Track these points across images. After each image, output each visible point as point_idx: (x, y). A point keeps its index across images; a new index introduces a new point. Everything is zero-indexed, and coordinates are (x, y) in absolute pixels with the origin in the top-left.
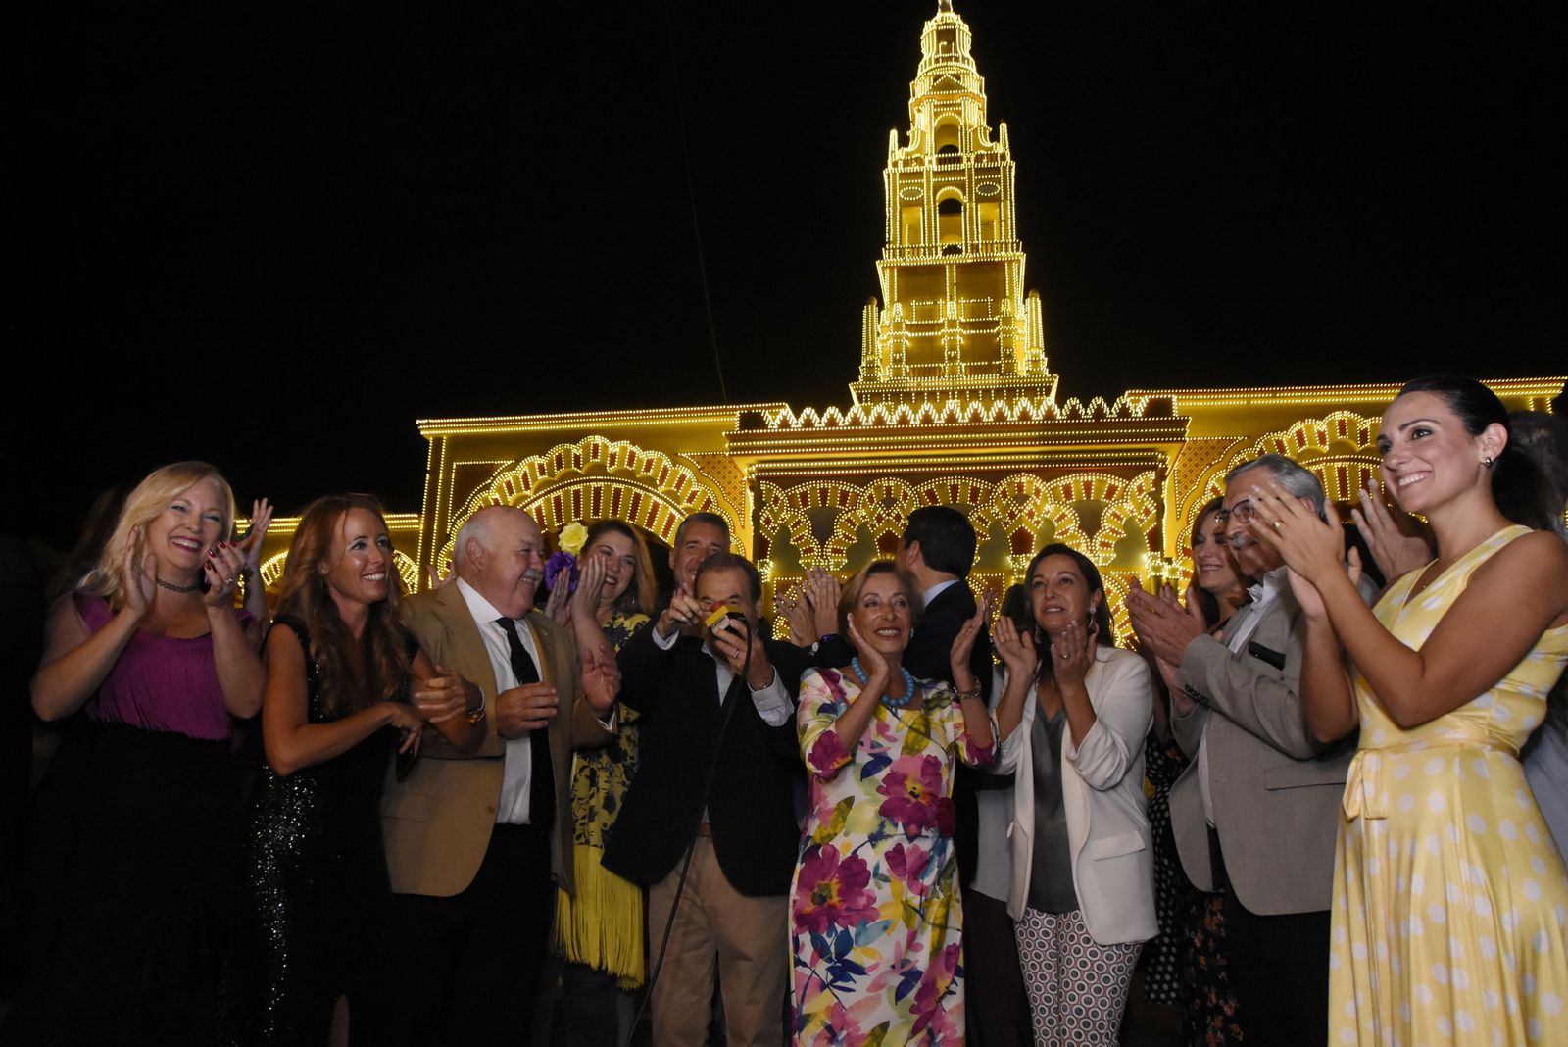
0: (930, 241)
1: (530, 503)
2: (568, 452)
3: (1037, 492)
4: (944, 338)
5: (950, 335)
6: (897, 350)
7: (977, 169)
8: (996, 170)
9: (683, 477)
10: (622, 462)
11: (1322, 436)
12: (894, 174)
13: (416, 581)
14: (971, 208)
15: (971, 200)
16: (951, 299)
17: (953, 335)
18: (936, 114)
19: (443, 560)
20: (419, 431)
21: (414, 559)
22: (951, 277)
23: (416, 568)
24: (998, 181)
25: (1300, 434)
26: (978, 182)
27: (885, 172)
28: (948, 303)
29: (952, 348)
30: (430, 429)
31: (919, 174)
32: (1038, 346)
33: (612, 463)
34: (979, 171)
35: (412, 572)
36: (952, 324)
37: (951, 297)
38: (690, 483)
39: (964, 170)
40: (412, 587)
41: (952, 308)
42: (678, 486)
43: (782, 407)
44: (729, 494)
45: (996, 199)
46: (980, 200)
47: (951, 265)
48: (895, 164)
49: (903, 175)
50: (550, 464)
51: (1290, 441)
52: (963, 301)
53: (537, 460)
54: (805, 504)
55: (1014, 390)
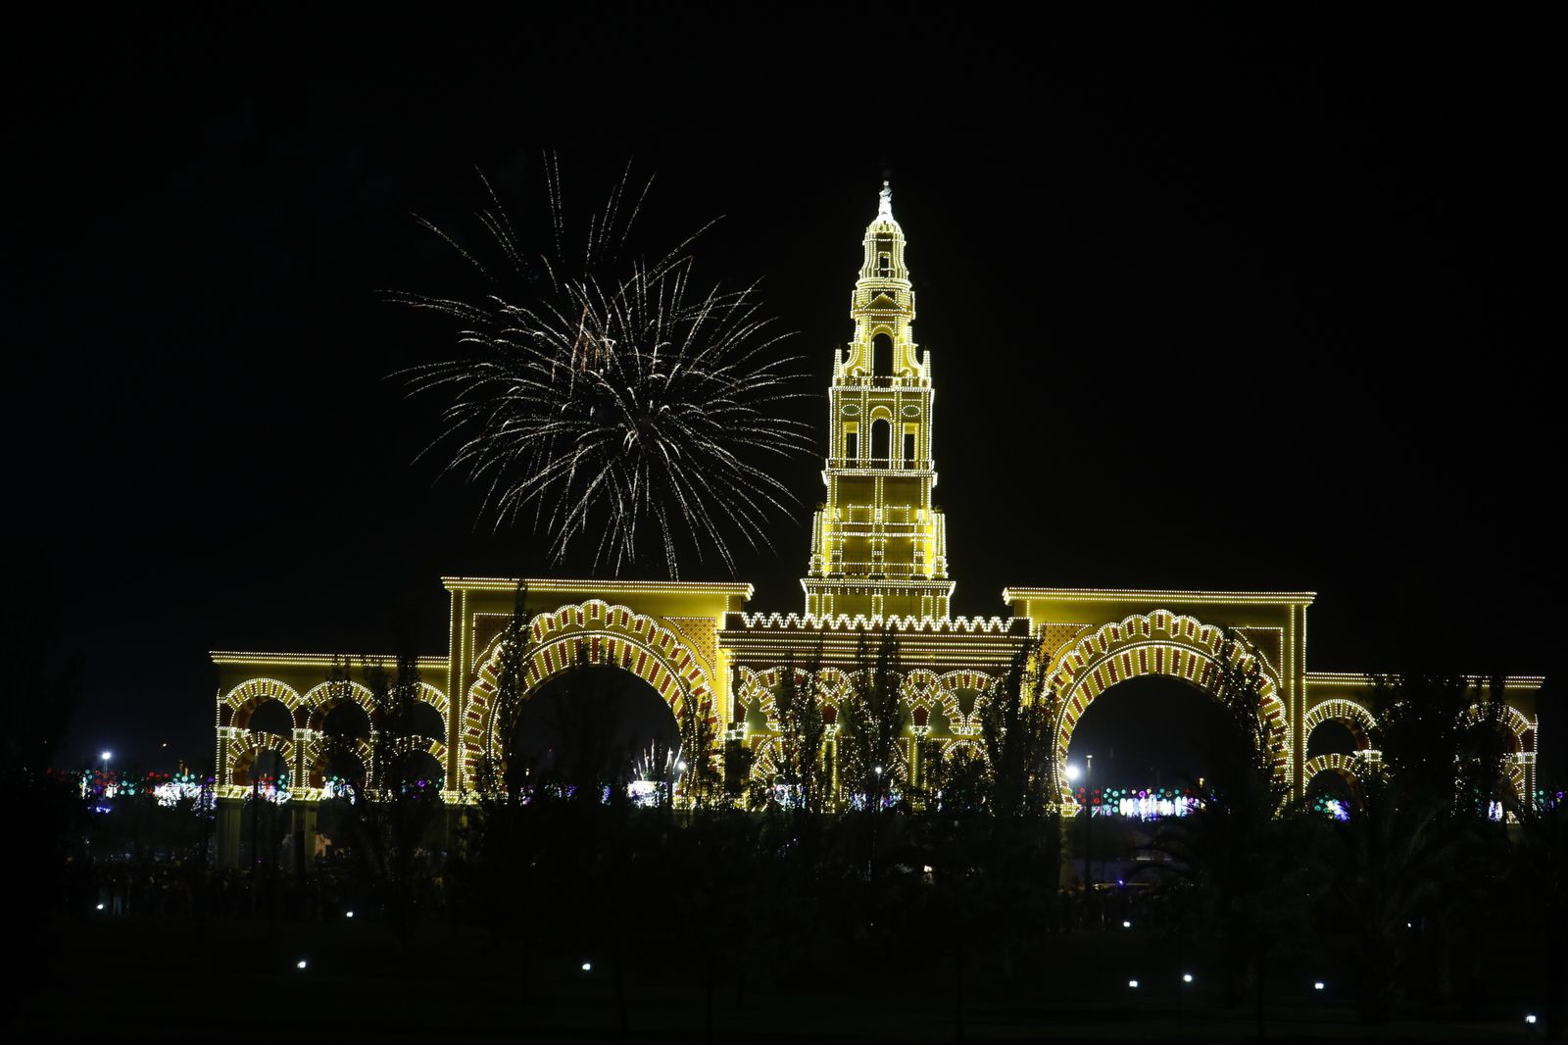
0: (864, 457)
1: (540, 649)
2: (572, 610)
3: (933, 682)
4: (872, 538)
5: (877, 538)
6: (836, 548)
7: (903, 393)
8: (918, 395)
9: (667, 637)
10: (617, 622)
11: (1146, 626)
12: (838, 392)
13: (448, 710)
14: (897, 428)
15: (897, 421)
16: (878, 507)
17: (880, 538)
18: (873, 326)
19: (471, 695)
20: (444, 585)
21: (446, 694)
22: (879, 487)
23: (447, 701)
24: (920, 406)
25: (1130, 624)
26: (904, 404)
27: (830, 390)
28: (876, 509)
29: (878, 548)
30: (451, 584)
31: (857, 394)
32: (941, 554)
33: (609, 622)
34: (906, 395)
35: (444, 704)
36: (878, 529)
37: (878, 504)
38: (673, 642)
39: (893, 393)
40: (445, 715)
41: (878, 514)
42: (664, 644)
43: (747, 586)
44: (704, 652)
45: (918, 420)
46: (904, 420)
47: (879, 477)
48: (839, 382)
49: (845, 394)
50: (558, 619)
51: (1123, 630)
52: (887, 507)
53: (547, 615)
54: (772, 682)
55: (923, 589)
